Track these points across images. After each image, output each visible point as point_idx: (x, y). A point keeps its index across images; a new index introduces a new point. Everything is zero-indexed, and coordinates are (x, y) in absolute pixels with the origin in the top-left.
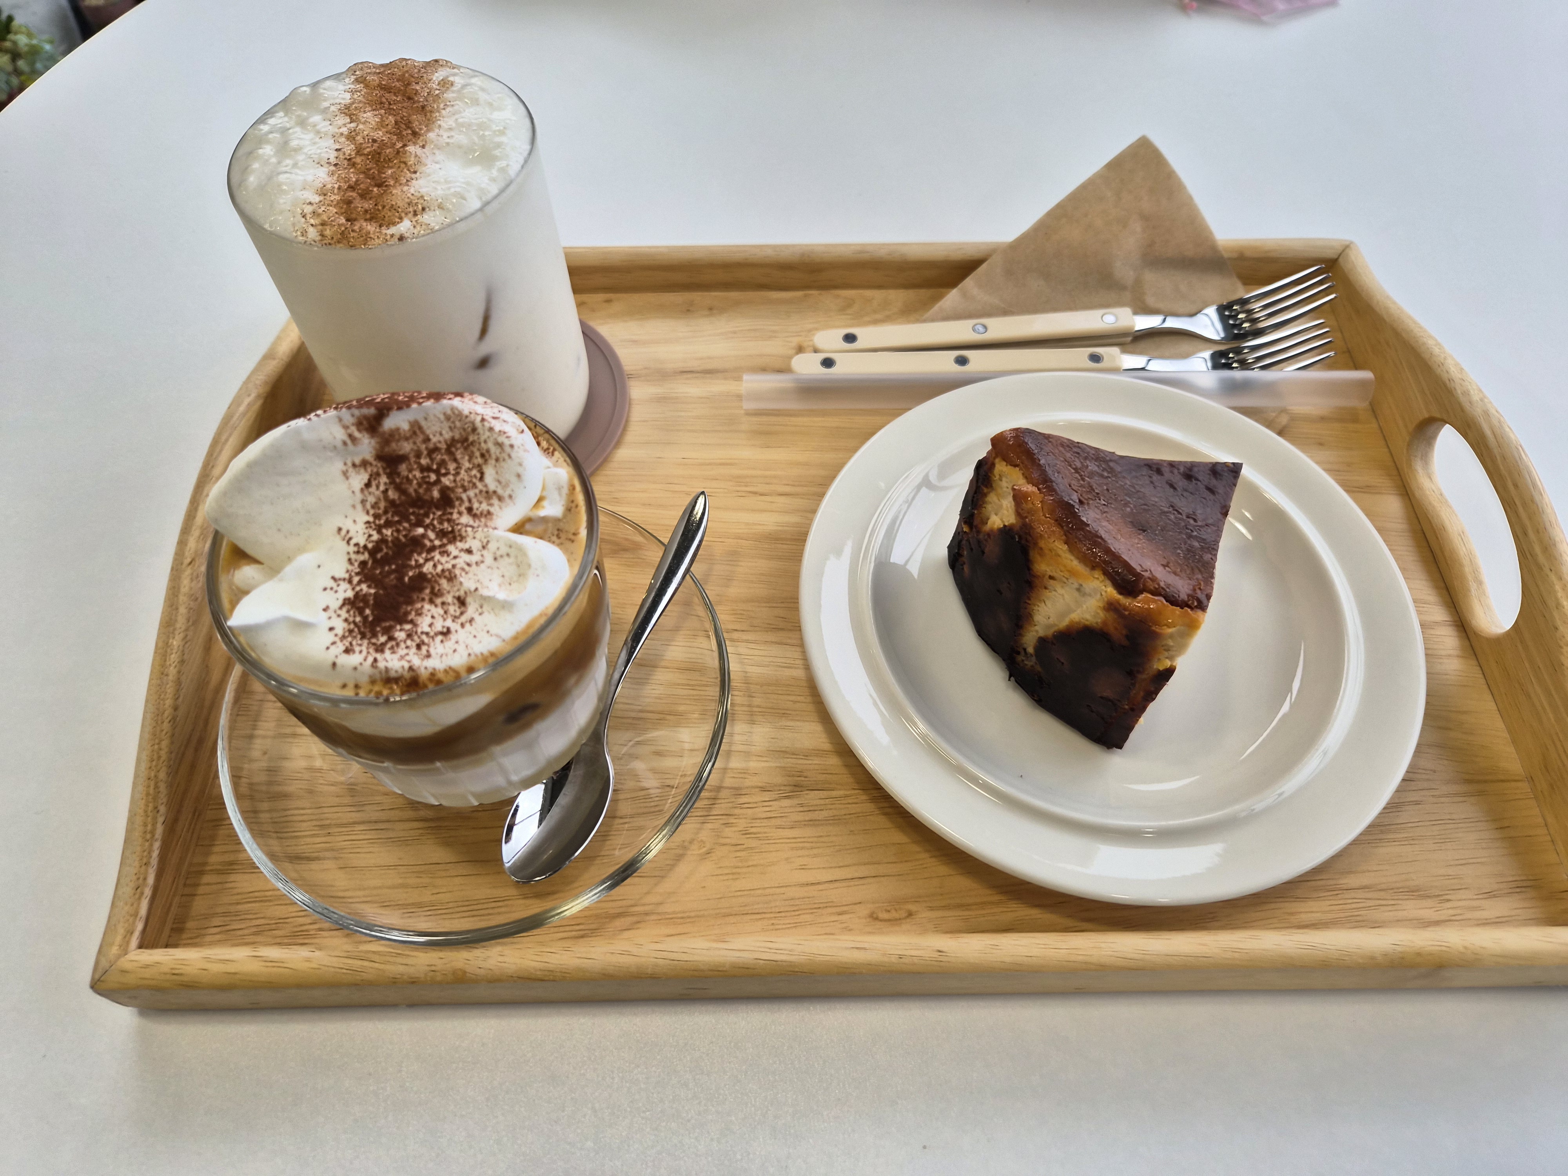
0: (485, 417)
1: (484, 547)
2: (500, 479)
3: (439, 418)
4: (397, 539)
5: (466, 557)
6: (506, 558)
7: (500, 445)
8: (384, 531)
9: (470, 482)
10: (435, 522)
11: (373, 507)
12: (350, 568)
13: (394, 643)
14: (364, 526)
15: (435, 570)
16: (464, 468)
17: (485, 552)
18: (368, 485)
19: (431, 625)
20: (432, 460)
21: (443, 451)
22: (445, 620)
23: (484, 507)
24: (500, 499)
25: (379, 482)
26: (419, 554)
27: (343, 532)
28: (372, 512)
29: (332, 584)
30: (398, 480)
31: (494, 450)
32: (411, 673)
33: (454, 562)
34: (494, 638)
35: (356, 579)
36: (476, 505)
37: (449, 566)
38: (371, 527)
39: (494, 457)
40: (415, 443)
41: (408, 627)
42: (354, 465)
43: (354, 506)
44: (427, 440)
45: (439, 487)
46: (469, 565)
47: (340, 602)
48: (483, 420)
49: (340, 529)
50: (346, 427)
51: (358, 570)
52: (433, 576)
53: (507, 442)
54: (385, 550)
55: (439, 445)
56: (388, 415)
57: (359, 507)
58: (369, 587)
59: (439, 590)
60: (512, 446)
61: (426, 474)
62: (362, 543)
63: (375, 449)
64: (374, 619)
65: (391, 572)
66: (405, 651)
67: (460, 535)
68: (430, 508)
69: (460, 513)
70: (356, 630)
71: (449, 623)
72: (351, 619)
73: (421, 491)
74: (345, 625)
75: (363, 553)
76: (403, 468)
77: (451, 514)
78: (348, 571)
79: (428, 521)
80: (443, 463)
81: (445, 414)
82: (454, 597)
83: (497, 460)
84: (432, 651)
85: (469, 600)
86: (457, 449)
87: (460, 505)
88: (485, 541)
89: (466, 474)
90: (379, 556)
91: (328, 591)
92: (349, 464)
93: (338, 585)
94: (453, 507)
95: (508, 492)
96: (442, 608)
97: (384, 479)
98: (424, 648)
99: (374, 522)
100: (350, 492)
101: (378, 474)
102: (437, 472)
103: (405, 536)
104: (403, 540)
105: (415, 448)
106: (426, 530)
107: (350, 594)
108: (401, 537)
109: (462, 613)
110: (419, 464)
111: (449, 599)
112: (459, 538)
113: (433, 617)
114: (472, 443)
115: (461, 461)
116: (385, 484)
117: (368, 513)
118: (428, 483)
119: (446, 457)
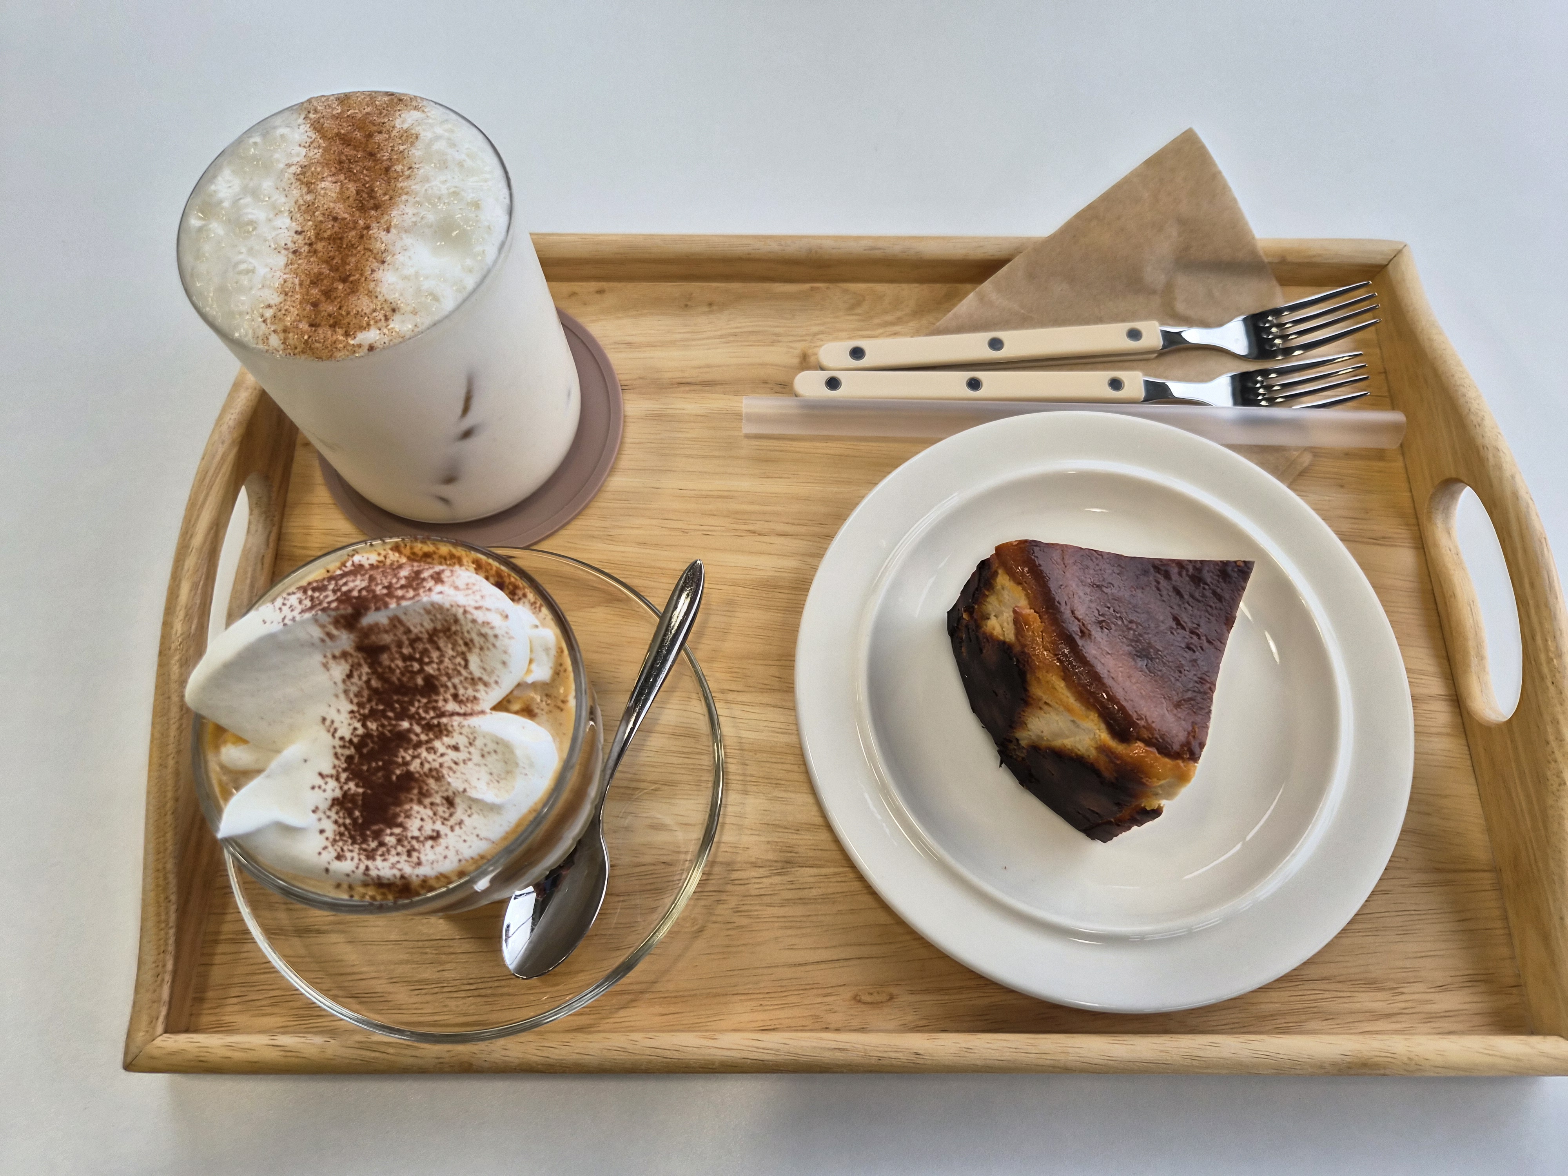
0: (468, 609)
1: (470, 744)
2: (485, 666)
3: (419, 613)
4: (383, 734)
5: (452, 754)
6: (493, 755)
7: (484, 636)
8: (369, 724)
9: (455, 669)
10: (421, 711)
11: (356, 695)
12: (337, 762)
13: (384, 849)
14: (348, 716)
15: (422, 769)
16: (447, 656)
17: (472, 749)
18: (350, 676)
19: (420, 829)
20: (414, 649)
21: (425, 641)
22: (434, 822)
23: (470, 692)
24: (486, 684)
25: (361, 673)
26: (406, 750)
27: (328, 723)
28: (355, 700)
29: (319, 781)
30: (380, 670)
31: (477, 639)
32: (403, 881)
33: (441, 760)
34: (484, 842)
35: (344, 776)
36: (461, 691)
37: (436, 765)
38: (355, 717)
39: (477, 645)
40: (395, 635)
41: (397, 830)
42: (334, 657)
43: (337, 696)
44: (408, 631)
45: (422, 675)
46: (456, 763)
47: (329, 802)
48: (465, 612)
49: (324, 720)
50: (323, 626)
51: (344, 765)
52: (421, 776)
53: (490, 632)
54: (371, 745)
55: (420, 635)
56: (366, 614)
57: (342, 696)
58: (357, 785)
59: (427, 790)
60: (496, 636)
61: (408, 663)
62: (348, 737)
63: (354, 642)
64: (363, 821)
65: (378, 769)
66: (396, 858)
67: (447, 730)
68: (414, 695)
69: (445, 700)
70: (346, 833)
71: (438, 826)
72: (341, 821)
73: (405, 679)
74: (335, 827)
75: (349, 748)
76: (385, 658)
77: (436, 701)
78: (334, 767)
79: (413, 710)
80: (425, 652)
81: (425, 609)
82: (443, 797)
83: (481, 649)
84: (423, 858)
85: (458, 800)
86: (439, 638)
87: (445, 692)
88: (472, 737)
89: (449, 662)
90: (365, 751)
91: (317, 789)
92: (329, 655)
93: (326, 783)
94: (437, 693)
95: (494, 678)
96: (431, 809)
97: (366, 669)
98: (415, 854)
99: (358, 711)
100: (332, 683)
101: (360, 665)
102: (420, 661)
103: (390, 731)
104: (389, 734)
105: (396, 638)
106: (411, 724)
107: (338, 794)
108: (386, 732)
109: (451, 815)
110: (401, 654)
111: (437, 799)
112: (445, 733)
113: (422, 820)
114: (455, 633)
115: (444, 649)
116: (367, 674)
117: (351, 702)
118: (412, 672)
119: (428, 646)
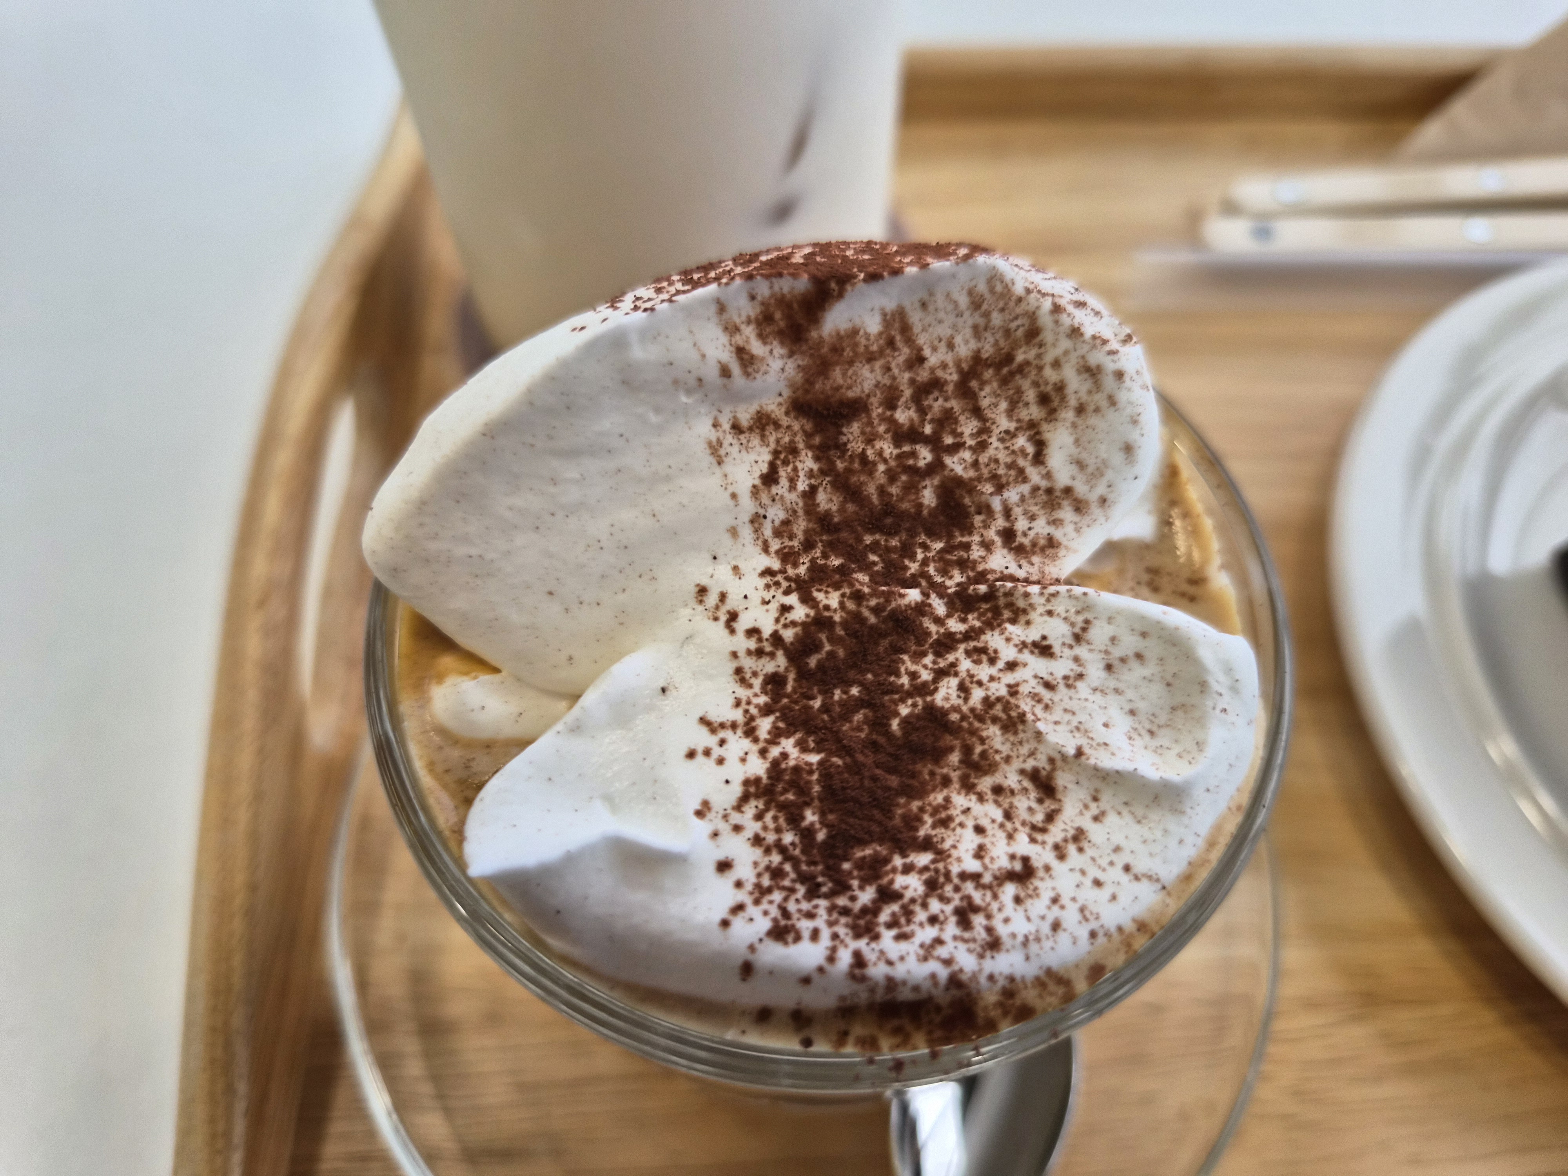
0: (1062, 302)
1: (1077, 638)
2: (1084, 456)
3: (956, 303)
4: (857, 617)
5: (1036, 665)
6: (1134, 664)
7: (1092, 372)
8: (819, 596)
9: (1010, 466)
11: (777, 533)
12: (743, 693)
13: (895, 907)
14: (762, 582)
15: (966, 700)
16: (996, 431)
17: (1082, 651)
18: (770, 478)
19: (980, 853)
20: (922, 411)
21: (950, 388)
22: (1010, 837)
23: (1041, 527)
24: (1080, 507)
25: (795, 469)
26: (918, 656)
27: (712, 599)
28: (775, 545)
29: (704, 739)
30: (840, 465)
31: (1076, 385)
32: (955, 992)
33: (1010, 678)
35: (765, 725)
36: (1021, 524)
37: (999, 690)
38: (777, 584)
39: (1073, 402)
41: (923, 859)
42: (737, 428)
43: (733, 532)
45: (936, 481)
46: (1049, 686)
47: (737, 790)
48: (1057, 309)
49: (702, 591)
50: (732, 329)
51: (763, 699)
52: (964, 718)
53: (1110, 365)
54: (827, 647)
55: (940, 373)
56: (841, 295)
57: (746, 533)
58: (803, 746)
59: (984, 754)
60: (1119, 375)
61: (906, 448)
62: (767, 631)
63: (792, 385)
64: (830, 837)
65: (850, 707)
66: (929, 933)
67: (1010, 605)
68: (913, 534)
70: (788, 867)
71: (1023, 845)
72: (771, 838)
73: (894, 490)
74: (757, 853)
75: (772, 655)
76: (853, 433)
78: (738, 704)
80: (947, 420)
82: (1022, 772)
83: (1081, 410)
84: (1002, 930)
85: (1062, 779)
86: (983, 384)
88: (1079, 619)
89: (1001, 446)
90: (813, 662)
91: (700, 758)
92: (727, 426)
93: (722, 742)
95: (1101, 489)
96: (996, 802)
97: (807, 462)
98: (978, 920)
99: (783, 571)
100: (727, 495)
101: (793, 451)
102: (934, 442)
103: (876, 610)
104: (873, 620)
105: (886, 381)
106: (926, 595)
107: (758, 767)
108: (866, 613)
109: (1050, 817)
110: (892, 421)
111: (1011, 779)
112: (1007, 614)
113: (979, 830)
114: (1021, 369)
115: (989, 414)
116: (810, 474)
117: (766, 549)
118: (914, 471)
119: (955, 404)
